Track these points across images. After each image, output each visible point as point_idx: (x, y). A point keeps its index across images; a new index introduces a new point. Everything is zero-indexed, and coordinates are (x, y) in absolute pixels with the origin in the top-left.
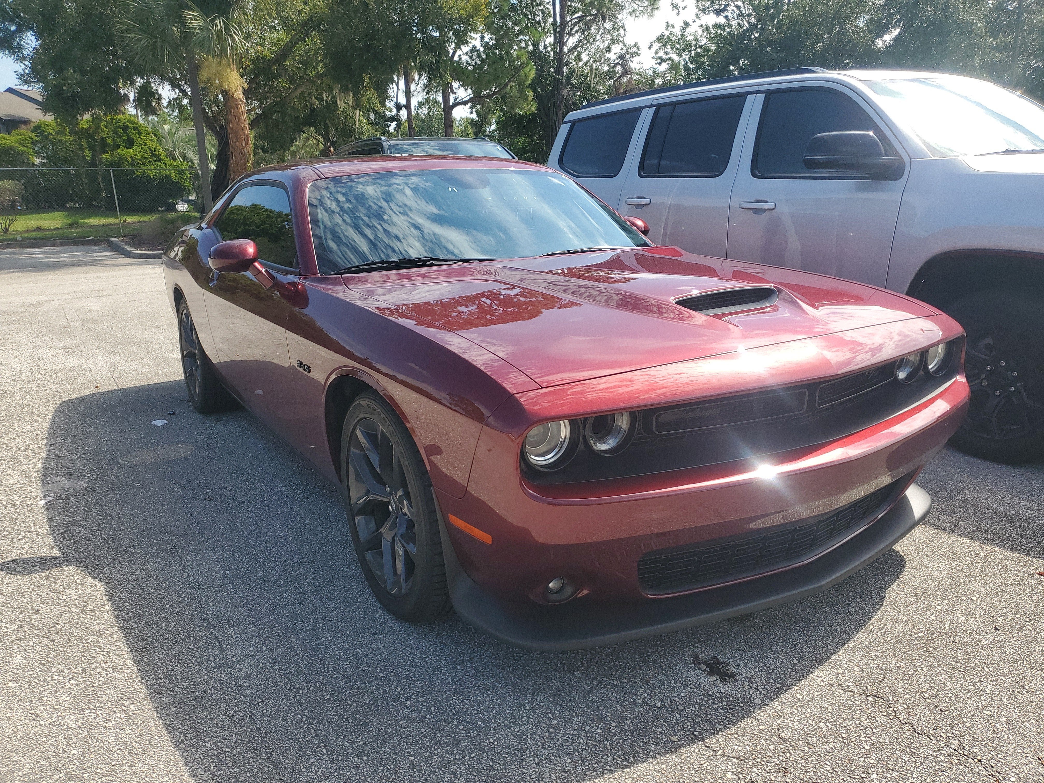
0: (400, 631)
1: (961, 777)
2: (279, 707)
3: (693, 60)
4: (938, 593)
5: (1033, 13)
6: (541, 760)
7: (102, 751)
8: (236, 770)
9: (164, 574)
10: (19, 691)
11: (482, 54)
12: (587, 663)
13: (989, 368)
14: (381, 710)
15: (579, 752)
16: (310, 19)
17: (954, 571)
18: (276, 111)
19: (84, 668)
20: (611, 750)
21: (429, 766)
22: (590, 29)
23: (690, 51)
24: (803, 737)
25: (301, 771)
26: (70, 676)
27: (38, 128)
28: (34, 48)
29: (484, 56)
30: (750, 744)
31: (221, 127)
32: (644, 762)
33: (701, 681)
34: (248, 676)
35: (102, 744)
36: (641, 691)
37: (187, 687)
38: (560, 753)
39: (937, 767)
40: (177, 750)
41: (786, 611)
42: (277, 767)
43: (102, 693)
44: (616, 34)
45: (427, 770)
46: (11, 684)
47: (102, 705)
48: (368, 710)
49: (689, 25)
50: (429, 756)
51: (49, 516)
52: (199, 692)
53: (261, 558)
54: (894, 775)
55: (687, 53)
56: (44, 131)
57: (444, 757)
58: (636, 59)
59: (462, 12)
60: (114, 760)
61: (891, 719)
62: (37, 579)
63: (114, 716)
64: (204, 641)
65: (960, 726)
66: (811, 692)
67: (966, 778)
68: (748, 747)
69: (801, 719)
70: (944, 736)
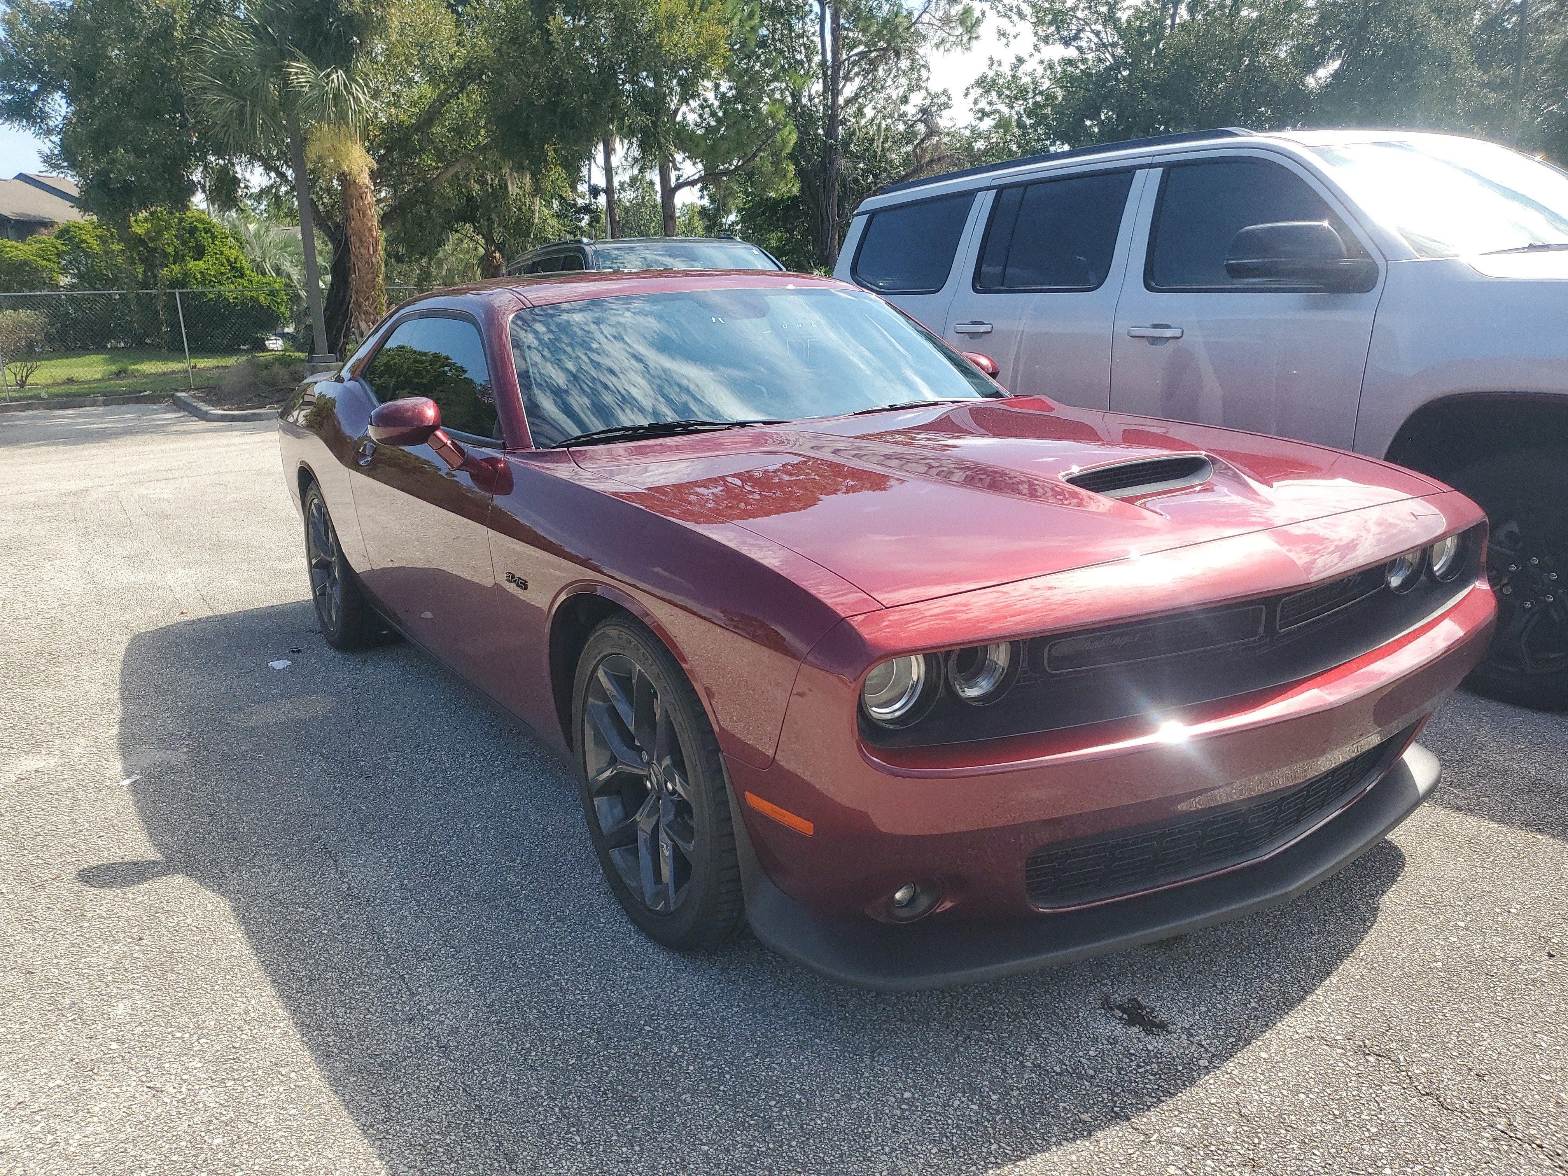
0: (667, 965)
1: (1514, 1170)
2: (504, 1076)
3: (1030, 113)
4: (1458, 903)
5: (1542, 32)
6: (893, 1150)
7: (259, 1140)
8: (453, 1165)
9: (314, 885)
10: (128, 1056)
11: (718, 110)
12: (946, 1009)
13: (1513, 568)
14: (653, 1079)
15: (947, 1137)
16: (467, 66)
17: (1480, 871)
18: (417, 201)
19: (218, 1022)
20: (994, 1134)
21: (732, 1160)
22: (877, 71)
23: (1025, 100)
24: (1276, 1114)
25: (548, 1167)
26: (199, 1033)
27: (65, 233)
28: (64, 117)
29: (720, 114)
30: (1199, 1125)
31: (338, 226)
32: (1044, 1151)
33: (1116, 1033)
34: (454, 1031)
35: (257, 1130)
36: (1030, 1049)
37: (368, 1048)
38: (921, 1139)
39: (1479, 1157)
40: (366, 1138)
41: (1232, 931)
42: (511, 1162)
43: (248, 1057)
44: (915, 76)
45: (729, 1165)
46: (114, 1046)
47: (250, 1074)
48: (634, 1079)
49: (1025, 61)
50: (729, 1144)
51: (137, 802)
52: (386, 1054)
53: (452, 861)
54: (1416, 1169)
55: (1021, 102)
56: (75, 237)
57: (752, 1146)
58: (945, 113)
59: (690, 50)
60: (277, 1153)
61: (1404, 1088)
62: (133, 893)
63: (269, 1090)
64: (385, 982)
65: (1509, 1097)
66: (1282, 1049)
67: (1522, 1171)
68: (1195, 1130)
69: (1270, 1088)
70: (1486, 1112)
